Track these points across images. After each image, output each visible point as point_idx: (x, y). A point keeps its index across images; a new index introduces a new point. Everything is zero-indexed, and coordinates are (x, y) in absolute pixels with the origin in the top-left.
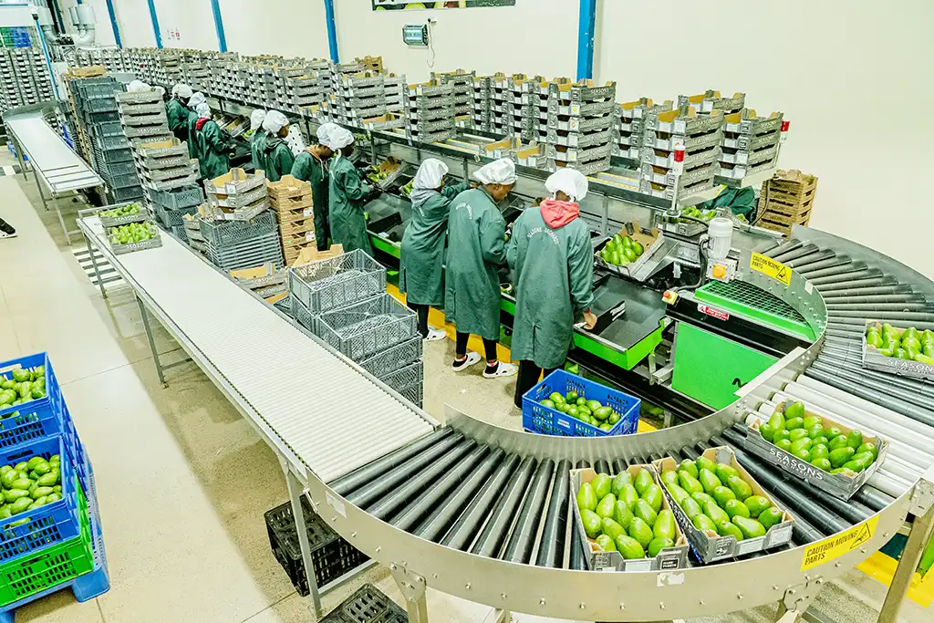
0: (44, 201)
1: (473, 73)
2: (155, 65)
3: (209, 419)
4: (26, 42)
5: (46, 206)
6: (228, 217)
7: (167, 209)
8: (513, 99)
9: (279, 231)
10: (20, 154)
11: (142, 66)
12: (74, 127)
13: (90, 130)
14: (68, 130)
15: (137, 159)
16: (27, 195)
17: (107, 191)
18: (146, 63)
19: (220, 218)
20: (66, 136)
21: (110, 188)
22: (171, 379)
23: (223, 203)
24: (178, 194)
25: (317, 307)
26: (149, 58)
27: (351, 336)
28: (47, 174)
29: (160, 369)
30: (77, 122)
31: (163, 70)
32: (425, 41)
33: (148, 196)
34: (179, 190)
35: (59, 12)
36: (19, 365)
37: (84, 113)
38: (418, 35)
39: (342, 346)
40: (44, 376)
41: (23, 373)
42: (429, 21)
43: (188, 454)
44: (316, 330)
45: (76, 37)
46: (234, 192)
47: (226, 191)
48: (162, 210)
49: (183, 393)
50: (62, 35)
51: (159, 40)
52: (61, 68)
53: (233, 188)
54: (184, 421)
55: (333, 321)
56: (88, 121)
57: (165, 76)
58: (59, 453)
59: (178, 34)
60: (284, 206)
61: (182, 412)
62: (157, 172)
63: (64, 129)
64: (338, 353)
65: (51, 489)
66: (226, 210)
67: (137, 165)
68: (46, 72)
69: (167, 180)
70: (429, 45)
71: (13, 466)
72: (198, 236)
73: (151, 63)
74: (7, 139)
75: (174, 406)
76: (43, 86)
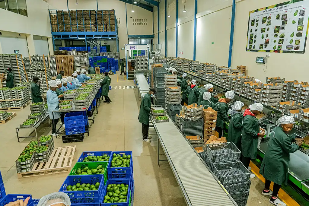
0: (139, 98)
1: (284, 79)
2: (175, 63)
3: (170, 183)
4: (144, 54)
5: (139, 99)
6: (189, 118)
7: (171, 110)
8: (301, 92)
9: (204, 125)
10: (136, 83)
11: (171, 63)
12: (151, 79)
13: (155, 82)
14: (149, 80)
15: (166, 94)
16: (135, 95)
17: (155, 99)
18: (173, 62)
19: (186, 118)
20: (148, 81)
21: (156, 98)
22: (161, 165)
23: (189, 114)
24: (175, 106)
25: (214, 160)
26: (174, 61)
27: (224, 176)
28: (142, 92)
29: (159, 160)
30: (152, 78)
31: (177, 65)
32: (264, 63)
33: (167, 105)
34: (175, 105)
35: (153, 44)
36: (125, 153)
37: (155, 77)
38: (262, 60)
39: (220, 179)
40: (130, 159)
41: (125, 156)
42: (267, 56)
43: (161, 194)
44: (212, 169)
45: (156, 52)
46: (193, 112)
47: (191, 111)
48: (169, 110)
49: (163, 170)
50: (153, 52)
51: (177, 54)
52: (151, 61)
53: (193, 110)
54: (162, 181)
55: (219, 167)
56: (155, 79)
57: (177, 66)
58: (128, 184)
59: (182, 53)
60: (207, 118)
61: (162, 177)
62: (171, 99)
63: (148, 79)
64: (219, 182)
65: (124, 197)
66: (189, 116)
67: (166, 95)
68: (147, 63)
69: (173, 102)
70: (265, 64)
71: (117, 184)
72: (179, 121)
73: (174, 62)
74: (134, 78)
75: (160, 174)
76: (146, 66)
